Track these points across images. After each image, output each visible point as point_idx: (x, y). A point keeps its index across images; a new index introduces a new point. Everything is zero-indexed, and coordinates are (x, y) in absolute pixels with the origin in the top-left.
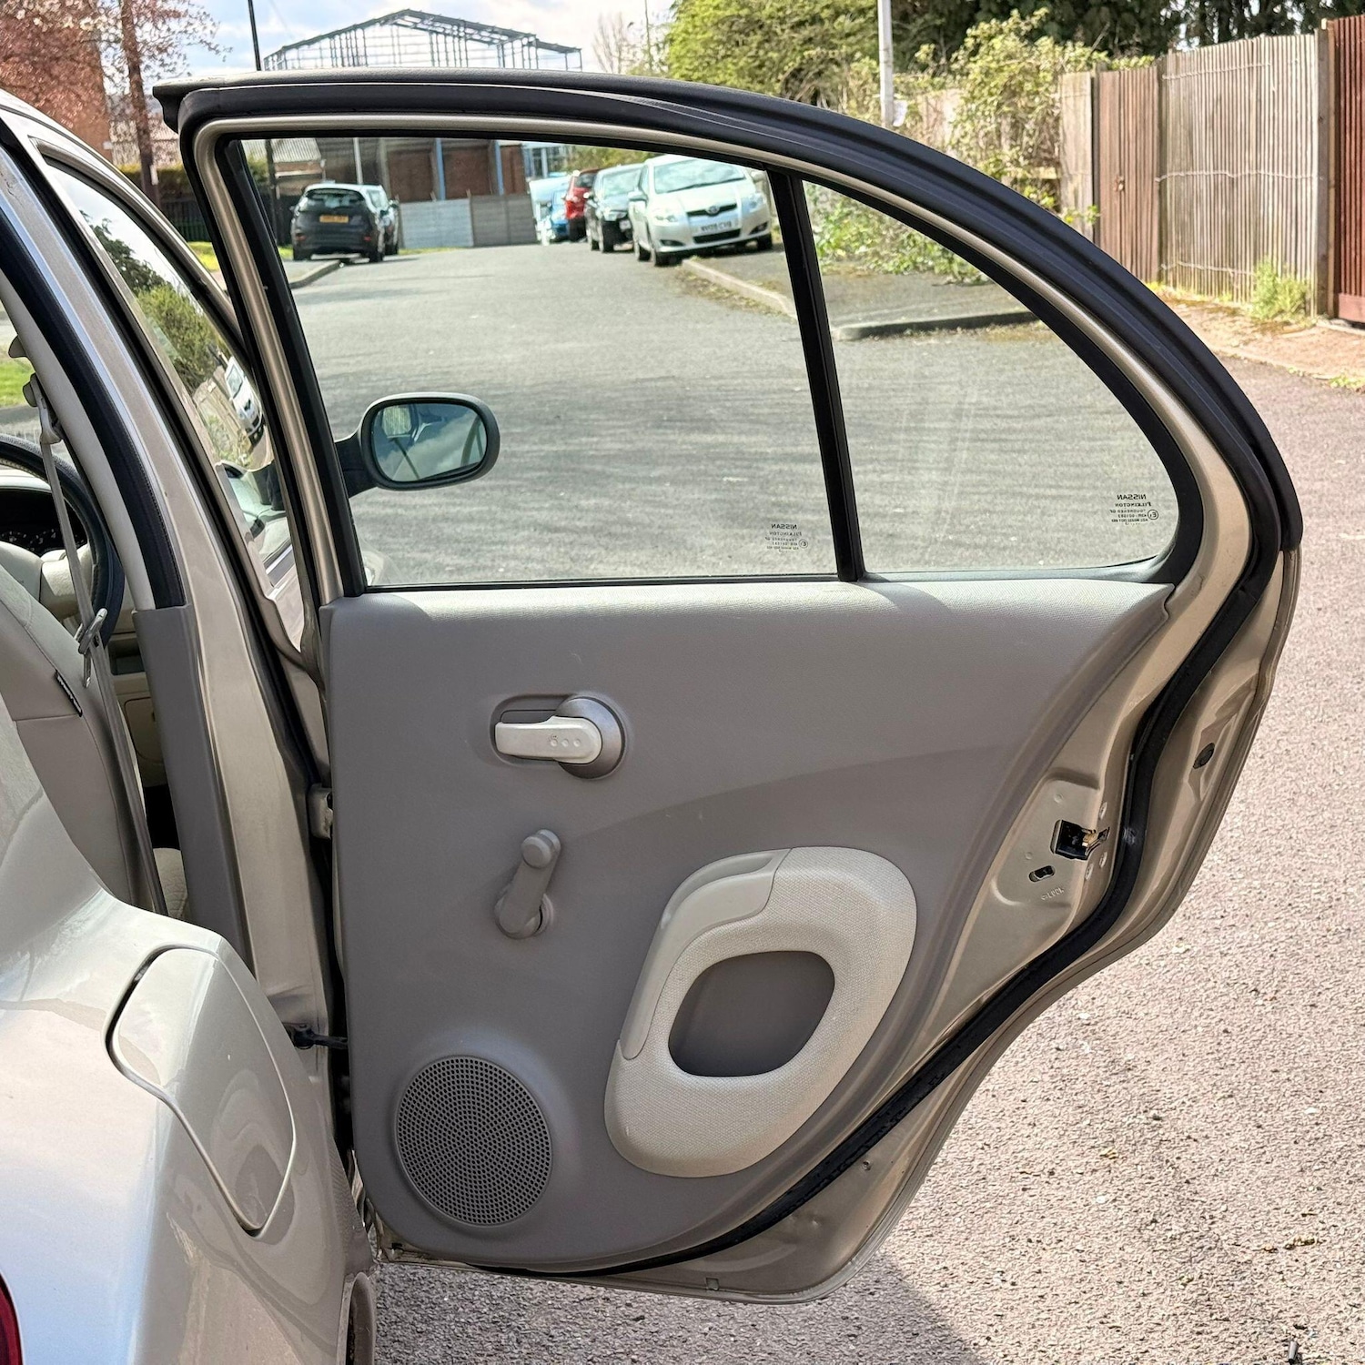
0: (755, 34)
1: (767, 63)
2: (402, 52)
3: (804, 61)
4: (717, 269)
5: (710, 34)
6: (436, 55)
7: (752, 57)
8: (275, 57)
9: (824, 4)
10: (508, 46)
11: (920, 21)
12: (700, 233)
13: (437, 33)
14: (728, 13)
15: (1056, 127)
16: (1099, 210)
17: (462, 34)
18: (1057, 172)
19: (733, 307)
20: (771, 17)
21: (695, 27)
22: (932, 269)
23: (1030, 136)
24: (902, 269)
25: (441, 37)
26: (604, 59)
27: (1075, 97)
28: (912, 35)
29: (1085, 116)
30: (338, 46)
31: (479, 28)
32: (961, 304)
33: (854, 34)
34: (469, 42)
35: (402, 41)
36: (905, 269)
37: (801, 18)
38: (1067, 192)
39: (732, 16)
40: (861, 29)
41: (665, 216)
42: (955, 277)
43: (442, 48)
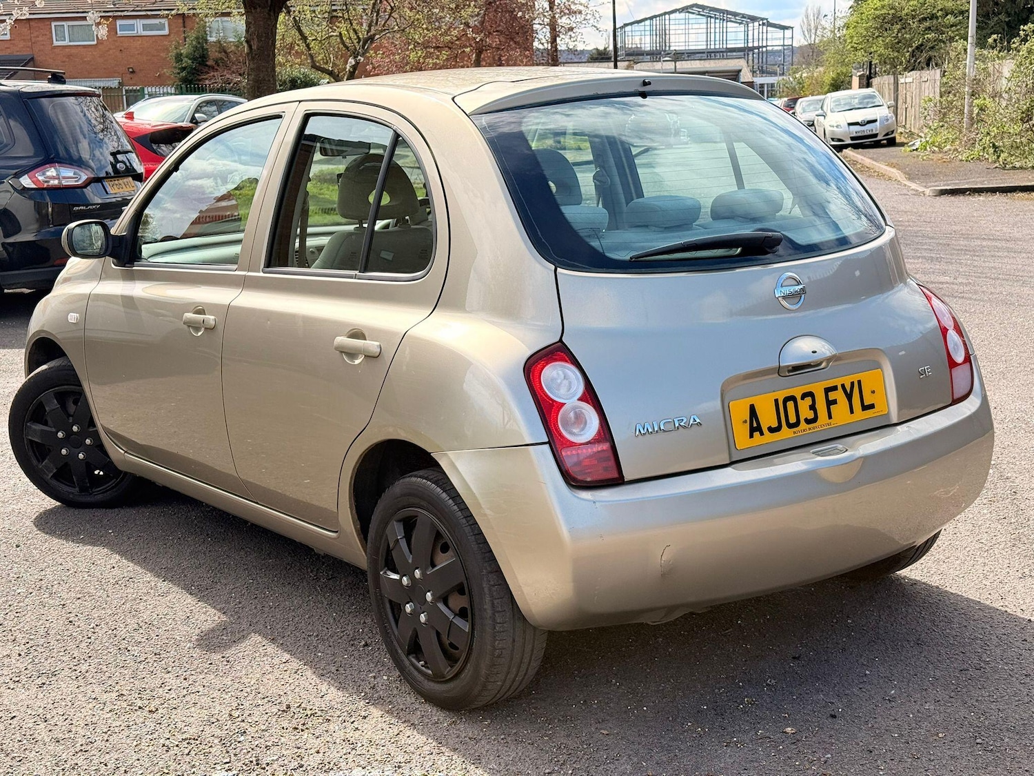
0: (897, 24)
2: (690, 28)
3: (924, 41)
4: (863, 155)
6: (709, 30)
8: (620, 30)
9: (939, 8)
10: (751, 25)
11: (996, 19)
12: (854, 135)
13: (711, 17)
14: (882, 12)
17: (725, 18)
19: (869, 176)
20: (907, 13)
21: (862, 19)
22: (987, 159)
24: (970, 159)
25: (713, 20)
28: (990, 27)
30: (654, 24)
31: (735, 14)
32: (1001, 179)
33: (956, 26)
34: (729, 23)
35: (691, 22)
36: (972, 159)
37: (925, 16)
39: (885, 14)
40: (960, 22)
41: (835, 125)
42: (999, 165)
43: (713, 25)
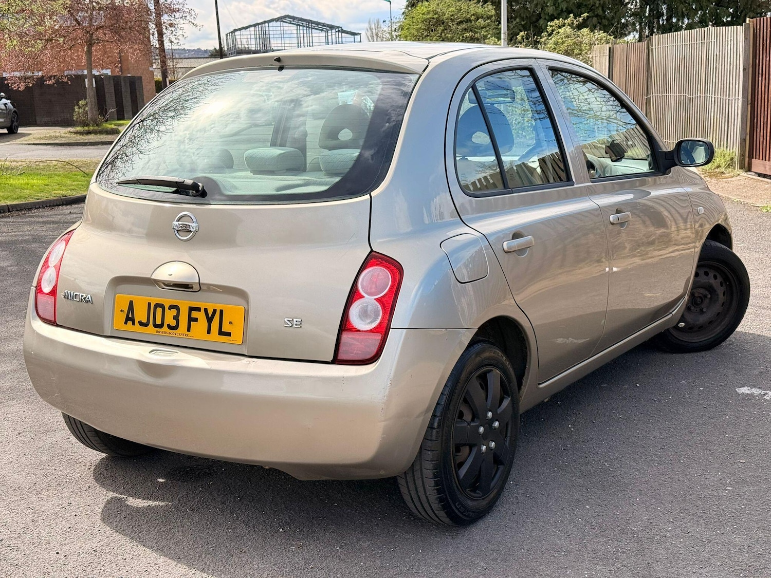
0: (441, 26)
2: (285, 33)
3: (463, 39)
5: (420, 26)
6: (299, 35)
7: (439, 36)
8: (231, 34)
9: (472, 14)
10: (330, 32)
13: (300, 25)
14: (428, 17)
17: (310, 26)
20: (447, 19)
21: (413, 22)
25: (301, 28)
26: (370, 38)
30: (257, 29)
31: (318, 24)
33: (486, 27)
34: (313, 30)
35: (285, 28)
37: (462, 19)
39: (431, 18)
40: (489, 25)
43: (301, 32)
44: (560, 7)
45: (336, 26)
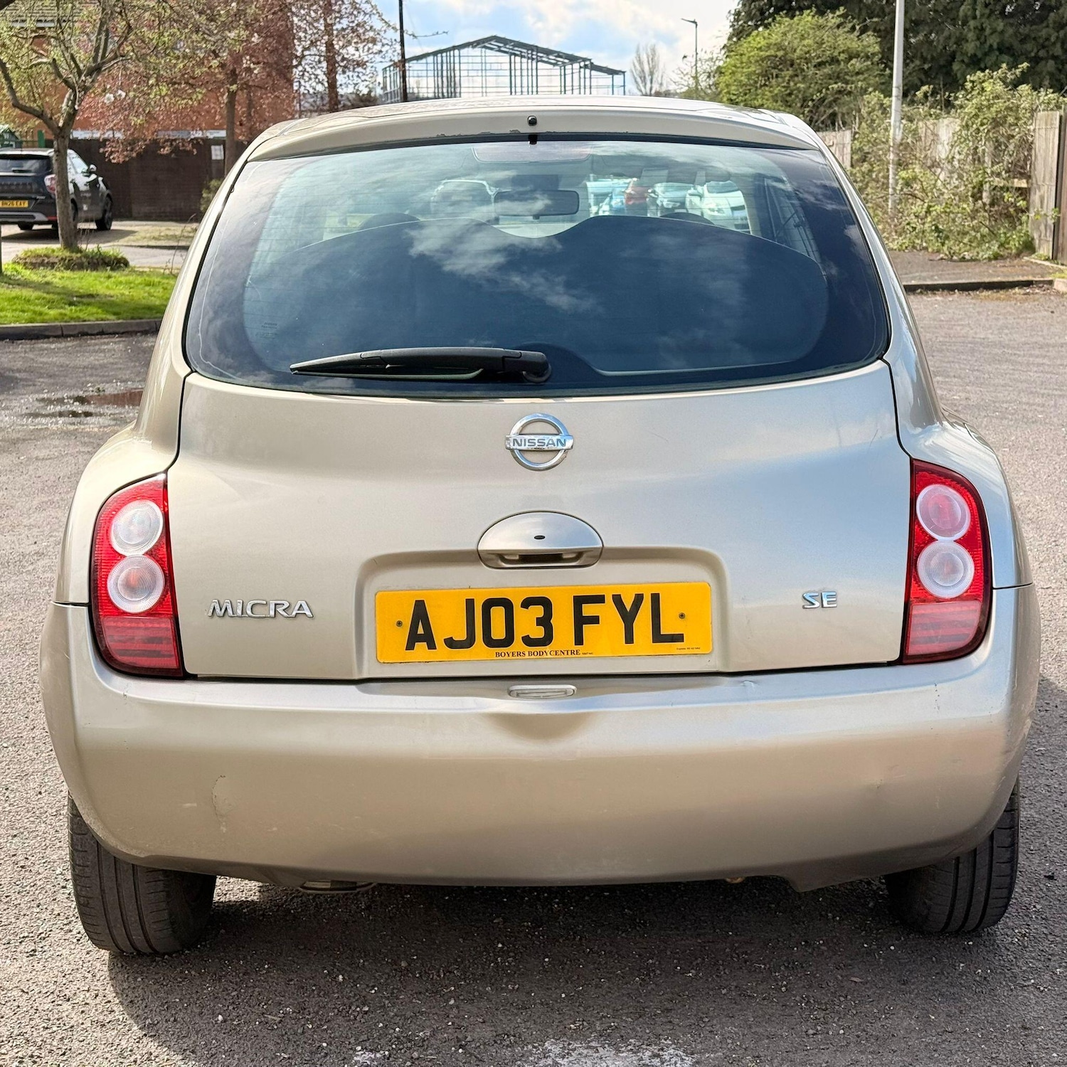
0: (788, 70)
1: (795, 92)
2: (488, 68)
3: (829, 92)
5: (753, 69)
6: (513, 72)
7: (784, 87)
9: (841, 50)
10: (569, 67)
13: (516, 55)
14: (768, 54)
15: (1030, 149)
16: (1059, 212)
17: (534, 57)
18: (1027, 182)
20: (800, 58)
21: (742, 63)
22: (926, 249)
23: (1011, 156)
24: (904, 247)
25: (518, 59)
27: (1046, 129)
29: (1053, 142)
30: (439, 61)
31: (548, 52)
32: (952, 274)
33: (864, 74)
34: (539, 64)
35: (489, 60)
37: (823, 59)
38: (1035, 198)
39: (771, 56)
40: (868, 69)
42: (946, 255)
43: (518, 65)
44: (988, 43)
45: (581, 58)
